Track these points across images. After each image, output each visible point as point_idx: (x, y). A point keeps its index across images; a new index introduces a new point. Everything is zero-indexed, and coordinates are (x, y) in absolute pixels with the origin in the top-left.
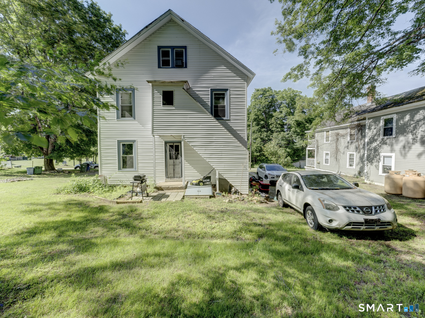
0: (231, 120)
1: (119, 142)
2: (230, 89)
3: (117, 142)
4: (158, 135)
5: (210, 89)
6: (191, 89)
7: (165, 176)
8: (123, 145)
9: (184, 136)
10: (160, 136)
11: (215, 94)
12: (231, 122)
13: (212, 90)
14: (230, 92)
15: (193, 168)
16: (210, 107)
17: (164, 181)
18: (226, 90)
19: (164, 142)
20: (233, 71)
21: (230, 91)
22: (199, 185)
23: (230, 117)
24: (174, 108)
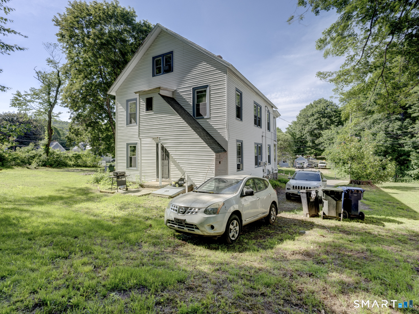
0: (211, 118)
1: (128, 144)
2: (210, 85)
3: (126, 145)
4: (151, 138)
5: (192, 89)
6: (176, 91)
7: (156, 175)
8: (131, 147)
9: (160, 138)
10: (153, 138)
11: (198, 92)
12: (212, 120)
13: (194, 89)
14: (210, 88)
15: (177, 169)
16: (192, 107)
17: (155, 180)
18: (206, 86)
19: (156, 144)
20: (213, 65)
21: (210, 86)
22: (176, 187)
23: (210, 115)
24: (153, 113)
